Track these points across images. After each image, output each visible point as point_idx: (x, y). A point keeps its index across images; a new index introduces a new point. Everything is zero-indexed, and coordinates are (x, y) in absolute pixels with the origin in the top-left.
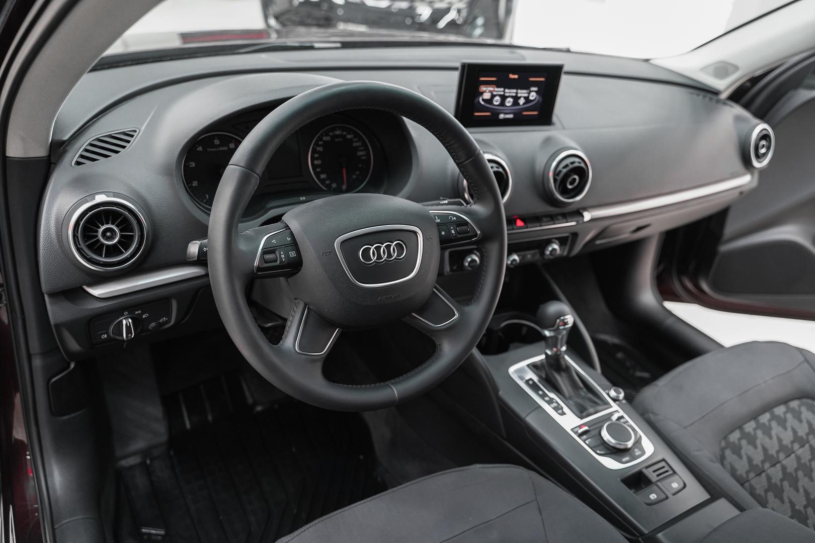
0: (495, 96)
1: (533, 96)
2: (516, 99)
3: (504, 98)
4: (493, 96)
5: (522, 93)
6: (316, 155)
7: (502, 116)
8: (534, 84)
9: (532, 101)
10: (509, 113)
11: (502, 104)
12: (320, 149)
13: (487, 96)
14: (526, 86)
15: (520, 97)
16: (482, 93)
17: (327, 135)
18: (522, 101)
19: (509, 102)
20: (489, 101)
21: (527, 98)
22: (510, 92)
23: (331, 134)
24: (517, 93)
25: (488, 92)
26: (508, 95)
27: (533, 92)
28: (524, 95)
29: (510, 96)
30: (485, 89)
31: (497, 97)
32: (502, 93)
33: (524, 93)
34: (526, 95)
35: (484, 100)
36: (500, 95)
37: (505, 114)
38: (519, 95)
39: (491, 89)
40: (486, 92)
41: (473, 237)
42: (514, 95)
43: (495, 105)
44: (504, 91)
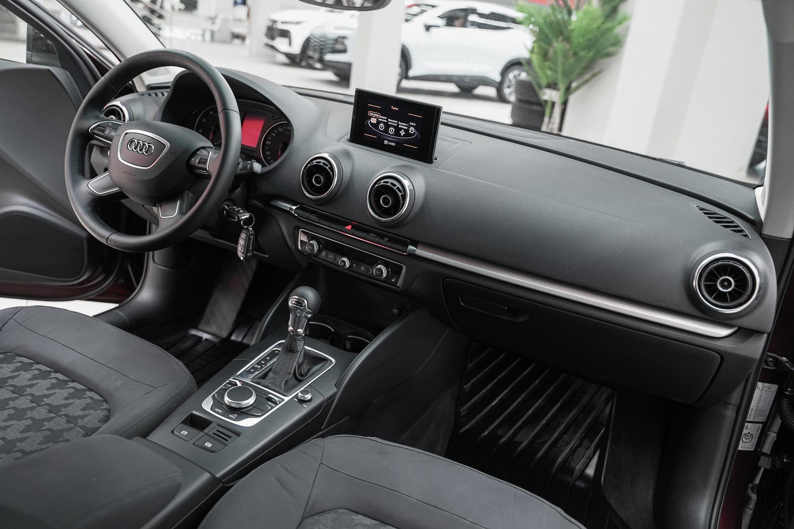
0: (381, 122)
1: (412, 130)
2: (398, 129)
3: (387, 126)
4: (378, 122)
5: (402, 125)
6: (269, 138)
7: (386, 142)
8: (414, 120)
9: (412, 135)
10: (392, 142)
11: (386, 131)
12: (274, 135)
13: (374, 121)
14: (407, 120)
16: (371, 117)
17: (282, 127)
18: (402, 133)
19: (392, 130)
20: (376, 126)
21: (407, 131)
22: (393, 122)
23: (285, 128)
24: (398, 125)
25: (375, 118)
26: (390, 123)
27: (412, 126)
28: (404, 127)
29: (392, 125)
30: (372, 114)
31: (382, 124)
32: (386, 121)
33: (404, 126)
34: (406, 128)
35: (371, 124)
36: (384, 123)
37: (388, 141)
38: (400, 126)
39: (377, 115)
40: (373, 117)
41: (205, 169)
42: (396, 125)
43: (380, 130)
44: (387, 120)
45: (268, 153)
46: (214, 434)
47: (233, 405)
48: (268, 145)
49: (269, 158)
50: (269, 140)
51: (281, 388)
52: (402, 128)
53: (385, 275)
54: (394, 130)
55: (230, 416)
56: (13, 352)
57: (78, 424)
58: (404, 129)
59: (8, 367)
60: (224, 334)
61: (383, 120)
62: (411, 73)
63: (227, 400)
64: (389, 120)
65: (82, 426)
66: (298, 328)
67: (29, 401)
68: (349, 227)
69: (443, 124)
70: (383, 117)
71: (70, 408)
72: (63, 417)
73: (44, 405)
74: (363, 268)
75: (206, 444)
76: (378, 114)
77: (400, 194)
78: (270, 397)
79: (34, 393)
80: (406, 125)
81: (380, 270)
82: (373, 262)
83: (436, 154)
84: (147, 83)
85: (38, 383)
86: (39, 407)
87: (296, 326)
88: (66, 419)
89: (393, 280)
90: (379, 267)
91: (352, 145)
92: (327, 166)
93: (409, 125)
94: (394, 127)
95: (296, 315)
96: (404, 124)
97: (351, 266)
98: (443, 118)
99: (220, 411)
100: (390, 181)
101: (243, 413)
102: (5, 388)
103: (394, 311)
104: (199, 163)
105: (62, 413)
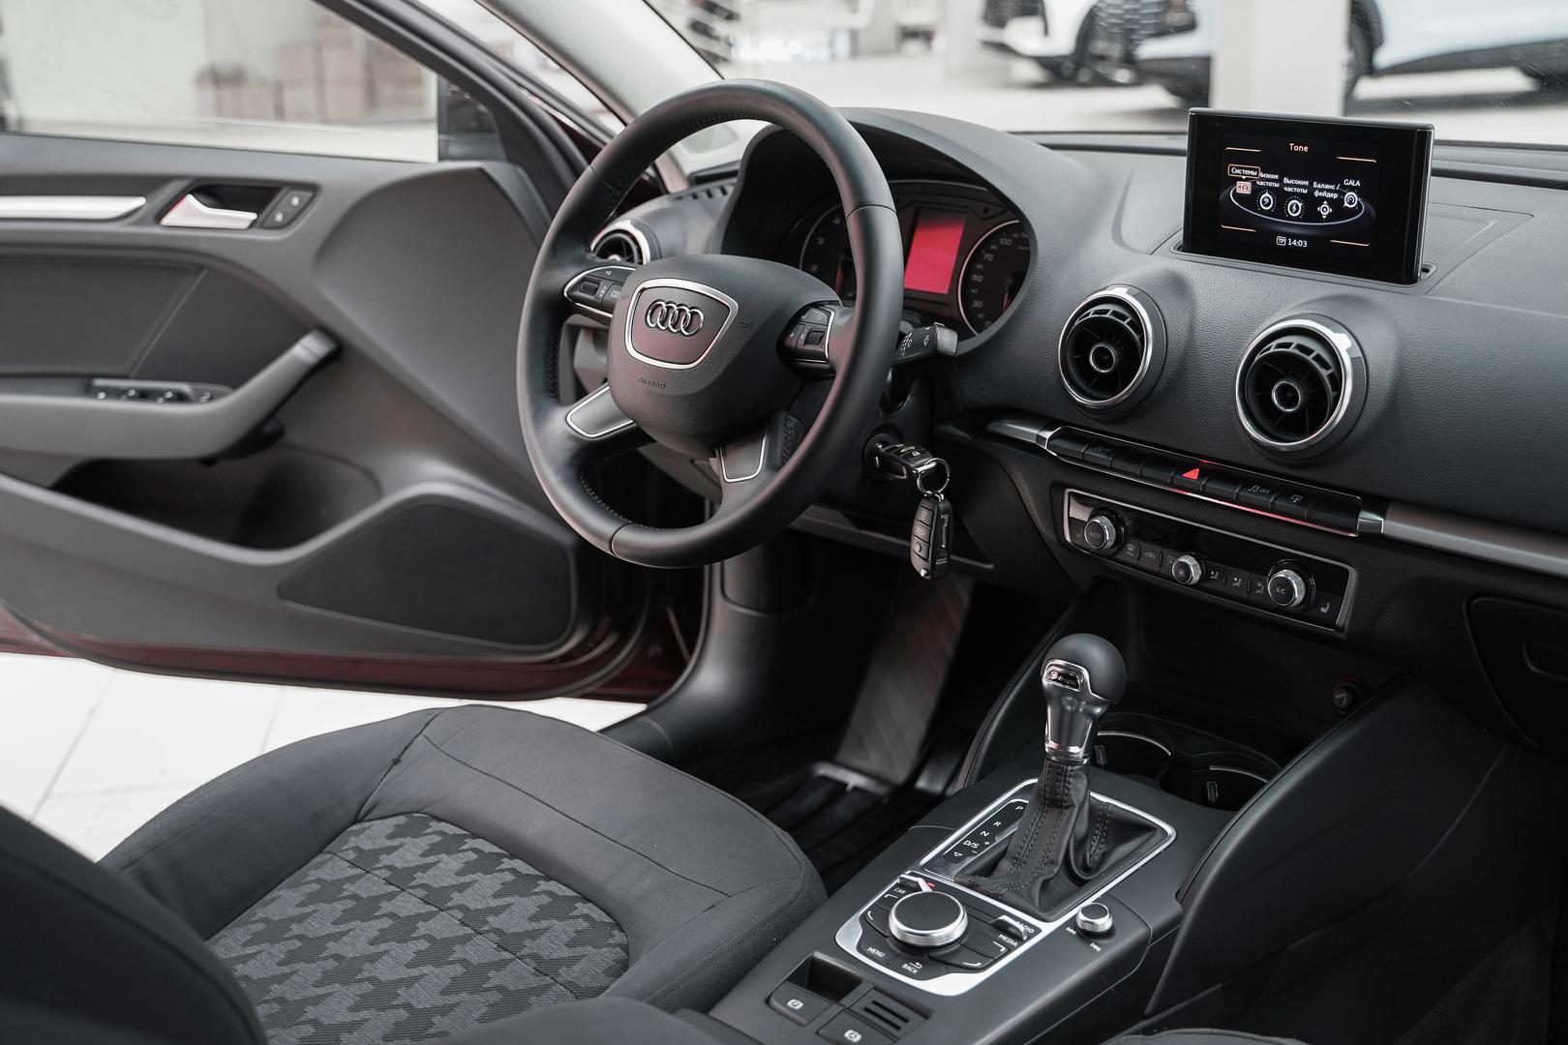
0: (1264, 189)
1: (1351, 199)
2: (1311, 202)
3: (1281, 197)
4: (1257, 191)
5: (1324, 190)
6: (979, 266)
7: (1281, 240)
8: (1354, 171)
9: (1354, 212)
10: (1298, 237)
11: (1280, 210)
12: (989, 257)
13: (1244, 188)
14: (1334, 175)
15: (1322, 199)
16: (1235, 180)
17: (1009, 236)
18: (1325, 210)
19: (1295, 207)
20: (1251, 200)
21: (1336, 204)
22: (1296, 185)
23: (1016, 236)
24: (1311, 190)
25: (1246, 180)
26: (1290, 189)
27: (1351, 189)
28: (1330, 195)
29: (1296, 193)
30: (1238, 171)
31: (1267, 194)
32: (1277, 185)
33: (1329, 191)
34: (1335, 196)
35: (1238, 197)
36: (1272, 190)
37: (1288, 236)
38: (1317, 194)
39: (1252, 173)
40: (1241, 180)
41: (821, 356)
42: (1306, 192)
43: (1263, 212)
44: (1280, 181)
45: (977, 304)
46: (867, 1010)
47: (912, 940)
48: (976, 285)
49: (981, 316)
50: (979, 272)
51: (1032, 902)
52: (1324, 198)
53: (1298, 596)
54: (1300, 205)
55: (905, 966)
56: (424, 811)
57: (559, 979)
58: (1330, 201)
59: (415, 845)
60: (900, 775)
61: (1270, 184)
62: (1384, 58)
63: (896, 926)
64: (1286, 180)
65: (570, 982)
66: (1070, 744)
67: (457, 922)
68: (1193, 474)
69: (1437, 173)
70: (1269, 176)
71: (543, 940)
72: (528, 960)
73: (488, 932)
74: (1237, 582)
75: (847, 1035)
76: (1254, 170)
77: (1324, 373)
78: (1003, 922)
79: (467, 904)
80: (1332, 187)
81: (1286, 584)
82: (1262, 562)
83: (1425, 256)
84: (688, 169)
85: (475, 882)
86: (478, 936)
87: (1064, 736)
88: (534, 965)
89: (1324, 610)
90: (1281, 574)
91: (1189, 258)
92: (1123, 318)
93: (1343, 186)
94: (1300, 197)
95: (1063, 710)
96: (1327, 187)
97: (1205, 577)
98: (1436, 158)
99: (880, 954)
100: (1295, 340)
101: (936, 960)
102: (409, 891)
103: (1337, 697)
104: (807, 342)
105: (525, 952)
